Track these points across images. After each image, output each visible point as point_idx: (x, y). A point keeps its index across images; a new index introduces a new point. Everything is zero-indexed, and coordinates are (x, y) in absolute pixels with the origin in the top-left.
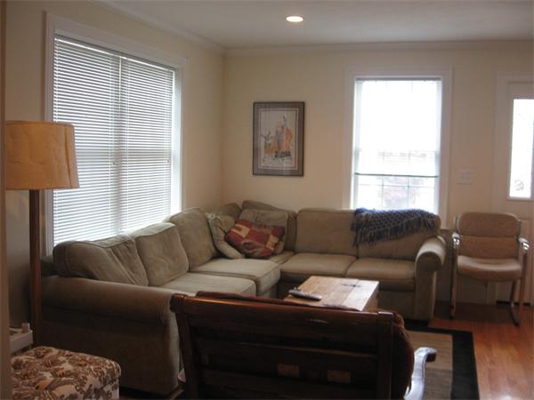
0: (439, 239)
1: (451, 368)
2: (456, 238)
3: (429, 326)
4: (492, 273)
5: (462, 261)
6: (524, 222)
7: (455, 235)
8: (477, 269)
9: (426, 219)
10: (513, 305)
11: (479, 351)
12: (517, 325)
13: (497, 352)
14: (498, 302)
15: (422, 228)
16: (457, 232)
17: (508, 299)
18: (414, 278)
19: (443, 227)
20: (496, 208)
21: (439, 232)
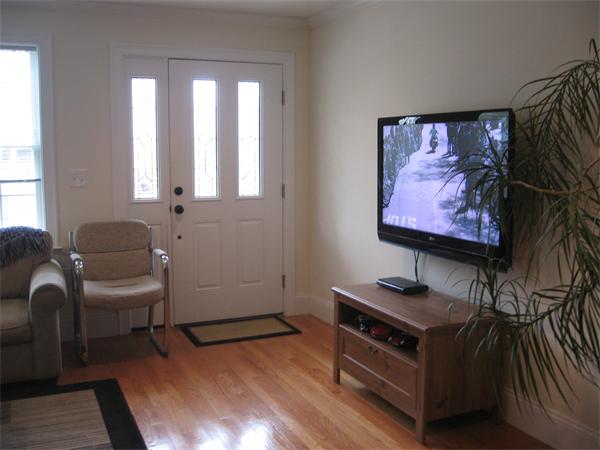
0: (53, 263)
1: (109, 441)
2: (77, 260)
3: (59, 383)
4: (130, 298)
5: (89, 288)
6: (154, 228)
7: (74, 256)
8: (109, 296)
9: (32, 238)
10: (152, 330)
11: (133, 403)
12: (165, 355)
13: (155, 399)
14: (134, 330)
15: (29, 252)
16: (75, 251)
17: (146, 325)
18: (29, 324)
19: (55, 246)
20: (120, 216)
21: (52, 254)
